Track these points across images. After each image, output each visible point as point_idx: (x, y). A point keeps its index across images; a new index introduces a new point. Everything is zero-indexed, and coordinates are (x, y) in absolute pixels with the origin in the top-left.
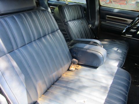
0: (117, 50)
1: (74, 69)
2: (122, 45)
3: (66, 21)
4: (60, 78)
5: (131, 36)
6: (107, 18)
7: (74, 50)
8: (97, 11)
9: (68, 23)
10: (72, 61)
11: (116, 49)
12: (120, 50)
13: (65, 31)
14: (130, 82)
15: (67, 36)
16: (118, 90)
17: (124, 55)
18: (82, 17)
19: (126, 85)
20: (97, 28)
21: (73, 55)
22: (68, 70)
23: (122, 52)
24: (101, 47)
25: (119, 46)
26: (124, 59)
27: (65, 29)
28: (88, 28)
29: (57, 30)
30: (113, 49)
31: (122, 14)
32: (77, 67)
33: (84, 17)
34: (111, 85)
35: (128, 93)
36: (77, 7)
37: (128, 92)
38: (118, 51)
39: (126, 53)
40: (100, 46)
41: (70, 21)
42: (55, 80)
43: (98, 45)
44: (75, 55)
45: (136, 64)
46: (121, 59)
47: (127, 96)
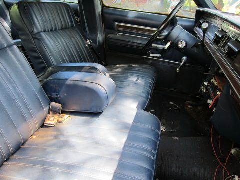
0: (137, 81)
1: (54, 123)
2: (146, 72)
3: (36, 31)
4: (23, 144)
5: (159, 56)
6: (117, 28)
7: (52, 85)
8: (99, 15)
9: (41, 36)
10: (50, 108)
11: (134, 79)
12: (141, 80)
13: (36, 52)
14: (160, 134)
15: (41, 61)
16: (138, 151)
17: (148, 89)
18: (72, 26)
19: (153, 139)
20: (101, 46)
21: (51, 95)
22: (43, 126)
23: (145, 83)
24: (105, 75)
25: (140, 74)
26: (148, 94)
27: (34, 48)
28: (85, 45)
29: (10, 46)
30: (130, 79)
31: (140, 20)
32: (60, 119)
33: (76, 26)
34: (126, 143)
35: (156, 153)
36: (60, 7)
37: (156, 151)
38: (139, 81)
39: (151, 84)
40: (103, 74)
41: (45, 31)
42: (12, 151)
43: (98, 72)
44: (54, 95)
45: (171, 103)
46: (144, 95)
47: (154, 159)
